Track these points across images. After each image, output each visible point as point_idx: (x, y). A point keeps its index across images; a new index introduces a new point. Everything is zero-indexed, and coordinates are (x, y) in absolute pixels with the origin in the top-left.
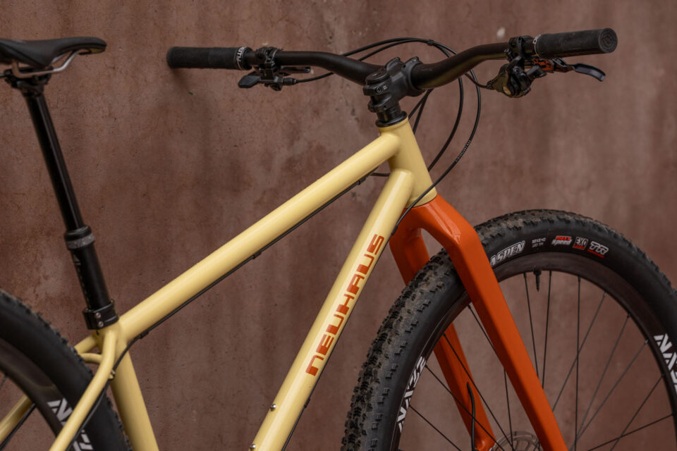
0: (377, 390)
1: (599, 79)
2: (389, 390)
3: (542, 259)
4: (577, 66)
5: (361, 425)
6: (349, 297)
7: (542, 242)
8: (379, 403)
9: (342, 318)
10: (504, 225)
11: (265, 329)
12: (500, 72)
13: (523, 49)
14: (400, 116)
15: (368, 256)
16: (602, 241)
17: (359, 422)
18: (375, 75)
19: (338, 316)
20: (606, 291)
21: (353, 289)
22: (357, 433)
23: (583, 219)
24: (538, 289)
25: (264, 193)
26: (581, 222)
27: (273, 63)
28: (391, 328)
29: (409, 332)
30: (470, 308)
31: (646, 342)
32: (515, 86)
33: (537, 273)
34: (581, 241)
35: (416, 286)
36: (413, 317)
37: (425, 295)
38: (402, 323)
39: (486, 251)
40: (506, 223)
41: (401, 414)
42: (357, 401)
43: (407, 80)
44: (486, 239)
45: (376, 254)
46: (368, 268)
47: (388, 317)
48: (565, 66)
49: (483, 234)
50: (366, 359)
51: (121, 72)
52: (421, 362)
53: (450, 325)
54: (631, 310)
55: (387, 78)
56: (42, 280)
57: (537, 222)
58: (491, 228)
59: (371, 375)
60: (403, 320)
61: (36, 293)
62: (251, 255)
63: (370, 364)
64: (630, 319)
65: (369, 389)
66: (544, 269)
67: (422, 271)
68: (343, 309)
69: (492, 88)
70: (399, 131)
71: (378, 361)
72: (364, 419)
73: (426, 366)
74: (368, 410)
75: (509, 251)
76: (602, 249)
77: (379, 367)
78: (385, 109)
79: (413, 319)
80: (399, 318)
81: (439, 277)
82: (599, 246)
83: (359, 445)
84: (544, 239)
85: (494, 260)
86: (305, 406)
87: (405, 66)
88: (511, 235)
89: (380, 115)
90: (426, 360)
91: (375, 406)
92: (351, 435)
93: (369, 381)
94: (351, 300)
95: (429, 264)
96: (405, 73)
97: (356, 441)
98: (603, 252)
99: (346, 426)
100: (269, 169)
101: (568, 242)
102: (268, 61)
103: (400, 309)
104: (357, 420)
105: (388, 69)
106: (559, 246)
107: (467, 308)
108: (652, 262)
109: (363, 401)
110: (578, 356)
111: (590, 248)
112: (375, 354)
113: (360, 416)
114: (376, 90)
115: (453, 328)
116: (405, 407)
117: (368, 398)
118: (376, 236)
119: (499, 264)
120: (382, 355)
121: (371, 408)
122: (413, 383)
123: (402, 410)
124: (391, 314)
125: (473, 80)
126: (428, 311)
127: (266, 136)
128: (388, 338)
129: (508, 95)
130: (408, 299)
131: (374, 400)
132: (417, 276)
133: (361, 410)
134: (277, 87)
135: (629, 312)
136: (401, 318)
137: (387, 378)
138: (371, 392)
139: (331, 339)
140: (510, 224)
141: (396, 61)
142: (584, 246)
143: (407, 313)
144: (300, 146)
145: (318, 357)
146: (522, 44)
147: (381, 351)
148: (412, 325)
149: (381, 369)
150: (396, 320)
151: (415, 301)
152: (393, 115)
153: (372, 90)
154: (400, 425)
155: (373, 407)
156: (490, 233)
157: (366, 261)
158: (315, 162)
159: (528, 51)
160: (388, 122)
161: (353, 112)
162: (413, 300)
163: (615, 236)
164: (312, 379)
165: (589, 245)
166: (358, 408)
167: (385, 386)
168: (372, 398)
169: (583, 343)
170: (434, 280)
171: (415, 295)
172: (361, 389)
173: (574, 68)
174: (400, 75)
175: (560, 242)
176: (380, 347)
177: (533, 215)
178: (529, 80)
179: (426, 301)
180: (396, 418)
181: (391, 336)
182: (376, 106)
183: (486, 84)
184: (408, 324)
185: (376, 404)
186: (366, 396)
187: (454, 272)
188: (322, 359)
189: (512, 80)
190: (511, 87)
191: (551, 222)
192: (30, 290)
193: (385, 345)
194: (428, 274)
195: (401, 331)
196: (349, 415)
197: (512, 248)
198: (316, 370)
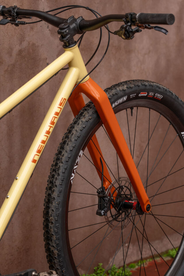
0: (62, 167)
1: (165, 34)
2: (67, 167)
3: (134, 102)
4: (155, 27)
5: (55, 182)
6: (51, 127)
7: (134, 95)
8: (63, 173)
9: (48, 137)
10: (118, 89)
11: (8, 127)
12: (120, 28)
13: (131, 19)
14: (74, 43)
15: (59, 108)
16: (160, 93)
17: (54, 181)
18: (63, 25)
19: (46, 136)
20: (161, 114)
21: (52, 123)
22: (53, 186)
23: (152, 84)
24: (132, 115)
25: (9, 66)
26: (151, 85)
27: (15, 14)
28: (68, 138)
29: (76, 140)
30: (102, 126)
31: (178, 135)
32: (127, 35)
33: (132, 108)
34: (151, 94)
35: (80, 119)
36: (78, 133)
37: (83, 123)
38: (73, 136)
39: (110, 102)
40: (119, 88)
41: (72, 176)
42: (53, 171)
43: (77, 27)
44: (110, 96)
45: (62, 106)
46: (59, 113)
47: (67, 133)
48: (150, 27)
49: (109, 93)
50: (57, 152)
52: (81, 153)
53: (94, 135)
54: (171, 122)
55: (69, 26)
57: (132, 87)
58: (112, 91)
59: (59, 160)
60: (74, 135)
62: (8, 111)
63: (59, 154)
64: (171, 125)
65: (58, 166)
66: (135, 107)
67: (82, 111)
68: (48, 132)
69: (117, 34)
70: (74, 50)
71: (63, 153)
72: (56, 180)
73: (83, 154)
74: (58, 176)
75: (120, 101)
76: (160, 96)
77: (63, 156)
78: (67, 41)
79: (78, 134)
80: (72, 133)
81: (89, 114)
82: (159, 95)
83: (54, 192)
84: (135, 94)
85: (113, 105)
86: (31, 177)
87: (76, 21)
88: (121, 93)
89: (65, 43)
90: (83, 151)
91: (61, 174)
92: (50, 187)
93: (58, 162)
94: (51, 128)
95: (85, 108)
96: (76, 24)
97: (52, 190)
98: (160, 98)
99: (48, 182)
100: (11, 56)
101: (146, 95)
102: (13, 13)
103: (72, 129)
104: (53, 180)
105: (69, 21)
106: (141, 96)
107: (101, 126)
108: (181, 101)
109: (56, 171)
110: (148, 142)
111: (155, 96)
112: (61, 150)
113: (54, 178)
114: (63, 32)
115: (95, 136)
116: (74, 173)
117: (58, 170)
118: (62, 98)
119: (116, 106)
120: (64, 151)
121: (60, 175)
122: (78, 162)
123: (73, 174)
124: (68, 131)
125: (107, 29)
126: (84, 130)
127: (10, 41)
128: (67, 142)
129: (124, 39)
130: (76, 125)
131: (60, 171)
132: (79, 114)
133: (55, 175)
134: (17, 25)
135: (170, 122)
136: (73, 133)
137: (66, 161)
138: (59, 168)
139: (42, 146)
140: (121, 88)
141: (72, 17)
142: (152, 96)
143: (75, 132)
144: (25, 44)
145: (36, 155)
146: (131, 17)
147: (64, 149)
148: (78, 137)
149: (64, 157)
150: (70, 134)
151: (79, 125)
152: (71, 44)
153: (61, 32)
154: (72, 181)
155: (60, 174)
156: (112, 93)
157: (58, 110)
158: (31, 51)
159: (134, 20)
160: (68, 46)
162: (78, 125)
163: (166, 90)
164: (34, 165)
165: (154, 95)
166: (53, 175)
167: (66, 165)
168: (60, 170)
169: (151, 137)
170: (87, 116)
171: (79, 123)
172: (55, 166)
173: (154, 28)
174: (74, 25)
175: (142, 95)
176: (63, 147)
177: (131, 83)
178: (133, 33)
179: (84, 126)
180: (70, 178)
181: (68, 142)
182: (63, 39)
183: (113, 32)
184: (76, 136)
185: (62, 173)
186: (57, 169)
187: (96, 112)
188: (38, 155)
189: (126, 32)
190: (126, 36)
191: (139, 86)
193: (66, 146)
194: (85, 113)
195: (73, 140)
196: (49, 177)
197: (122, 99)
198: (36, 161)
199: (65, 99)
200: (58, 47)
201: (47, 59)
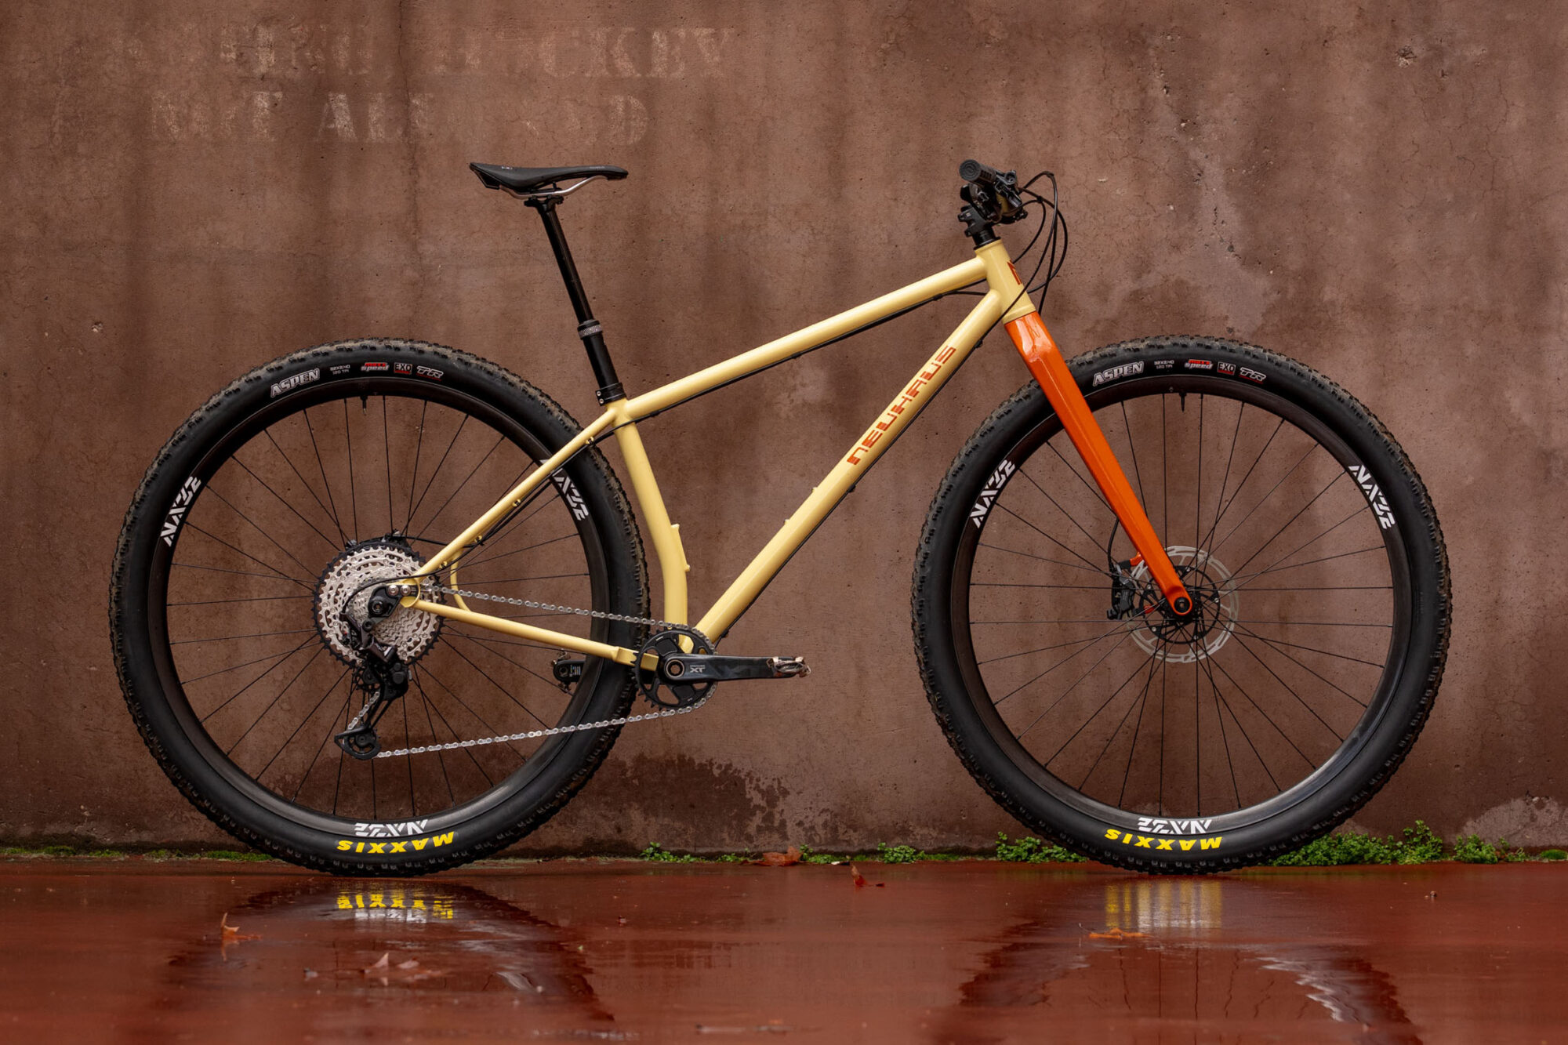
6: (906, 399)
7: (1169, 363)
9: (895, 417)
14: (990, 238)
15: (935, 364)
16: (1259, 368)
19: (890, 415)
21: (913, 393)
24: (1183, 409)
25: (1098, 322)
31: (1344, 471)
33: (1182, 393)
34: (1226, 366)
41: (978, 509)
51: (904, 203)
52: (1006, 465)
54: (1320, 439)
56: (799, 387)
61: (791, 398)
64: (1321, 447)
66: (1194, 391)
68: (897, 409)
75: (1121, 370)
76: (1257, 375)
82: (1253, 372)
84: (1173, 362)
85: (1100, 378)
88: (1125, 355)
98: (1259, 378)
100: (1105, 300)
101: (1208, 367)
106: (1196, 369)
111: (1241, 374)
116: (982, 504)
123: (979, 506)
139: (878, 434)
142: (1231, 371)
144: (1152, 279)
145: (862, 448)
152: (984, 238)
158: (1173, 295)
161: (1231, 248)
165: (1238, 370)
175: (1196, 365)
188: (866, 451)
192: (785, 395)
197: (1126, 368)
198: (858, 459)
199: (954, 350)
200: (1265, 295)
201: (1227, 318)
